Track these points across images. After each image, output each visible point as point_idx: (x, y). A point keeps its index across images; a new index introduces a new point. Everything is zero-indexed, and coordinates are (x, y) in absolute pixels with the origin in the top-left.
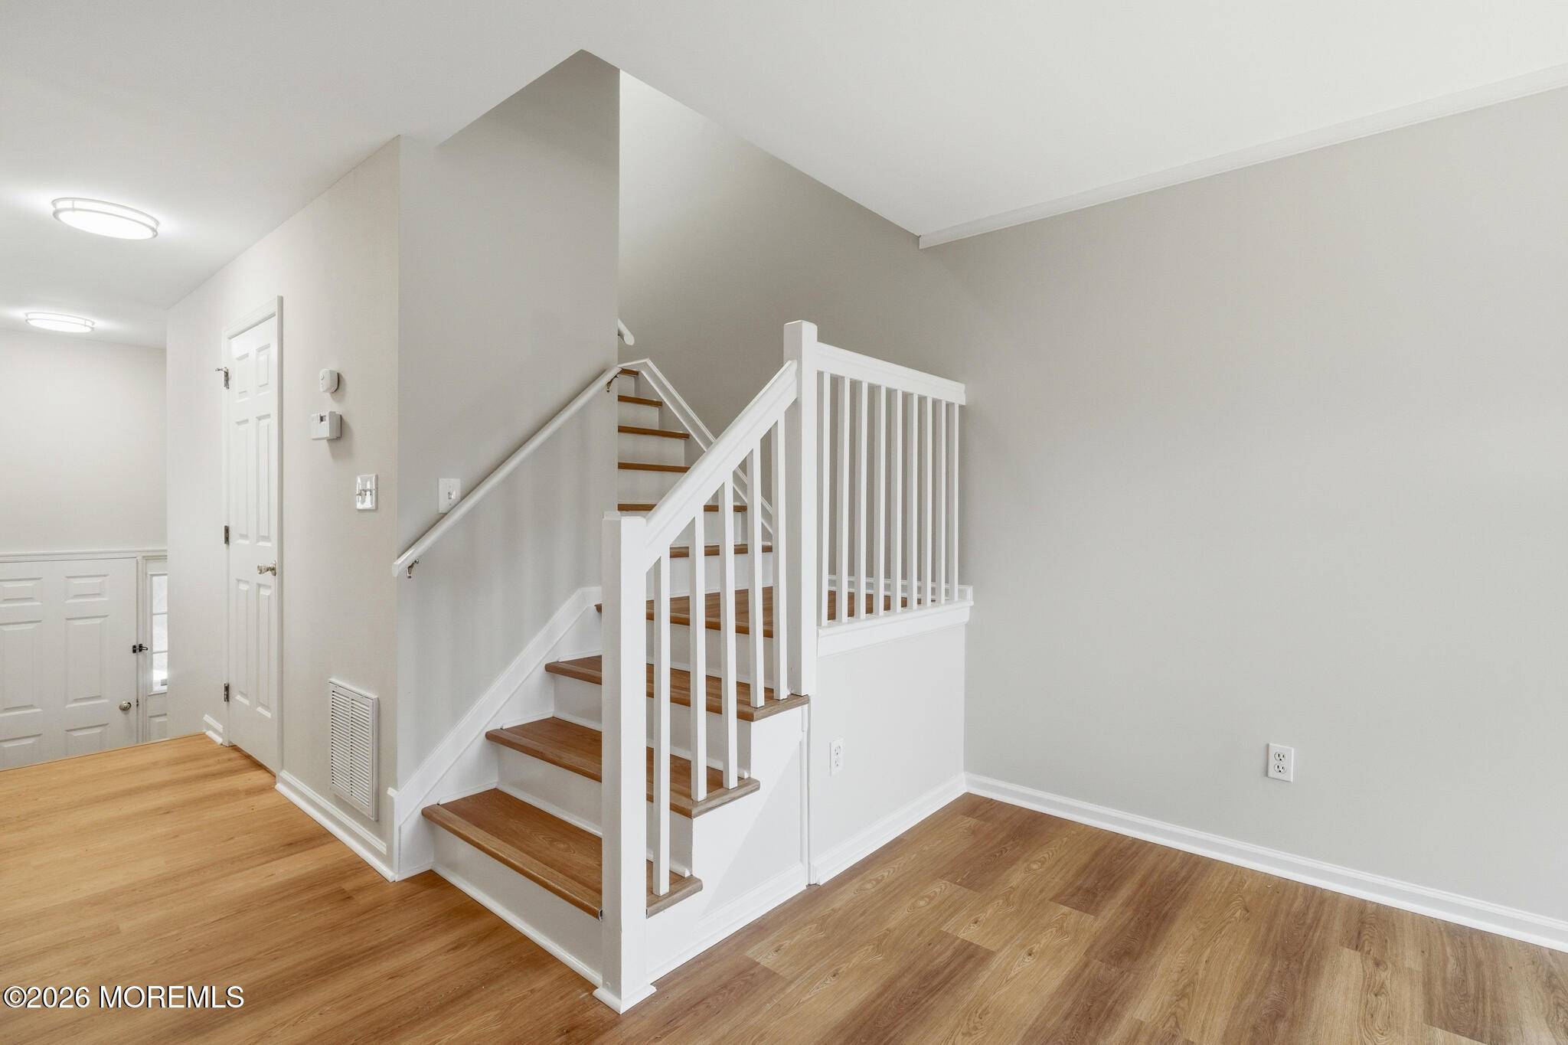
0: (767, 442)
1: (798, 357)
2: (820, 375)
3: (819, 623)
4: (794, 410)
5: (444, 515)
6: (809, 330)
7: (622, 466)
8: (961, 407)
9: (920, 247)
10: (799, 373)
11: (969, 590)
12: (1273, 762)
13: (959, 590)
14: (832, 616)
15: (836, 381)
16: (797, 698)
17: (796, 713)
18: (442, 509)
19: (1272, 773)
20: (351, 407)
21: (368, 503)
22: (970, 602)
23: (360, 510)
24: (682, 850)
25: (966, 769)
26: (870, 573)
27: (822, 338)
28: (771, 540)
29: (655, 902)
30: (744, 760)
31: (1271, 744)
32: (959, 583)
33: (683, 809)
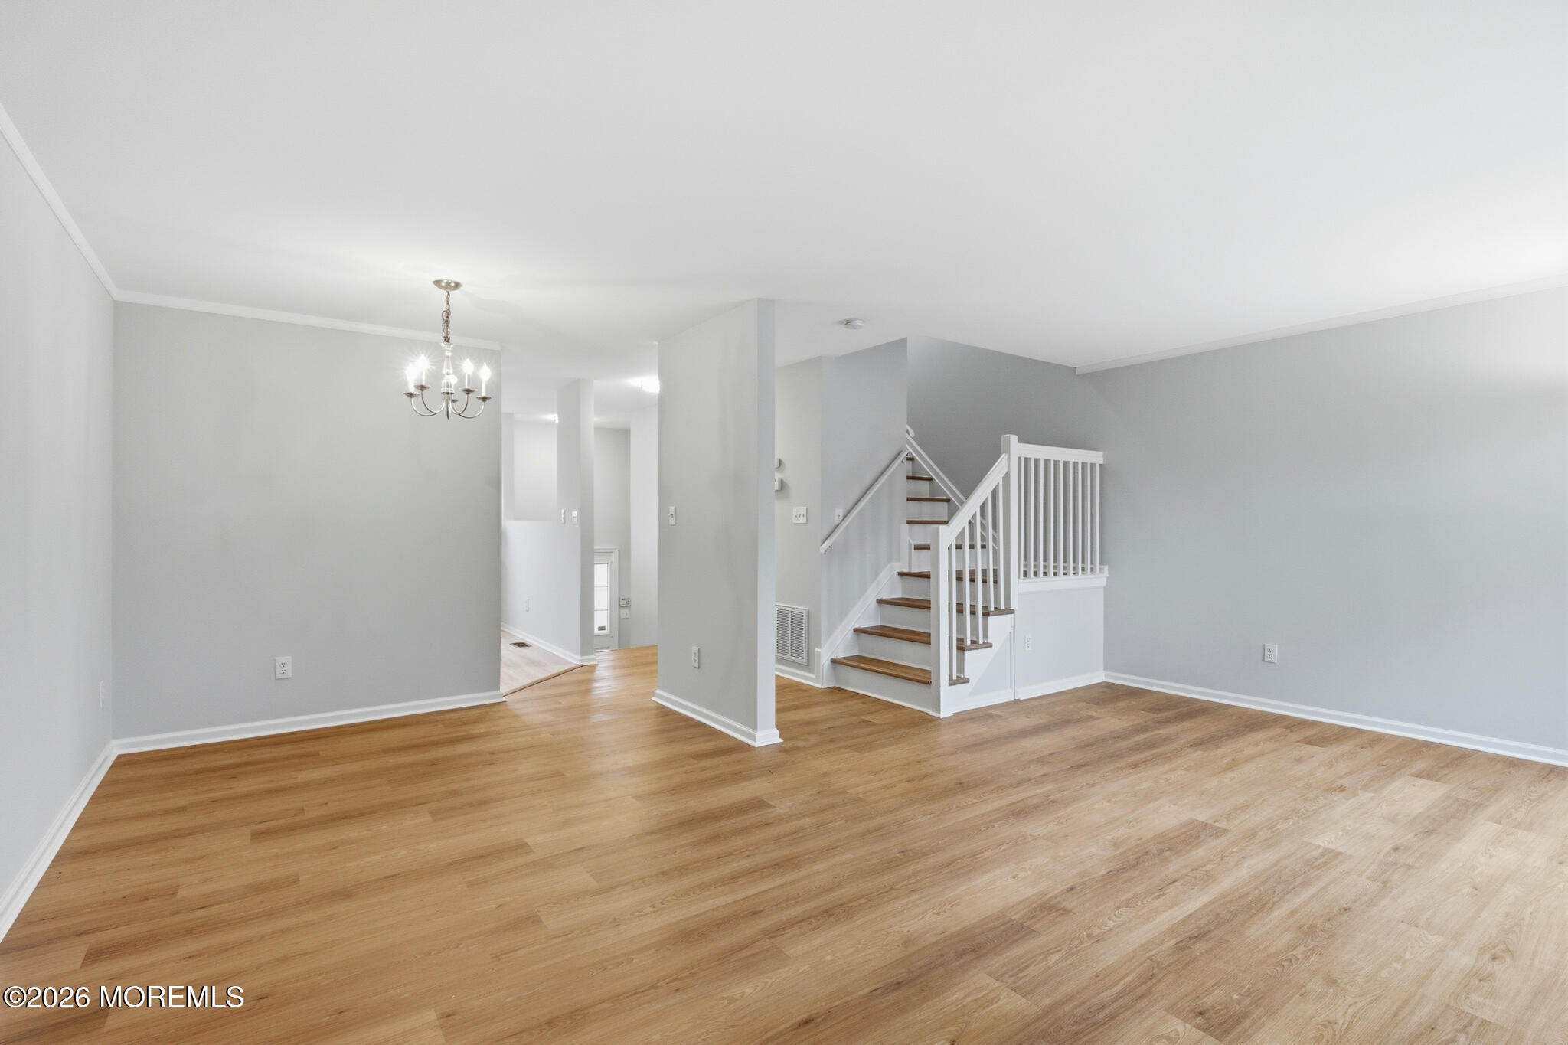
0: (995, 493)
1: (1008, 451)
2: (1019, 458)
3: (1019, 578)
4: (1006, 478)
5: (838, 526)
6: (1014, 438)
7: (909, 499)
8: (1100, 465)
9: (1077, 373)
10: (1009, 458)
11: (1106, 568)
12: (1267, 653)
13: (1100, 569)
14: (1026, 574)
15: (1027, 460)
16: (1009, 611)
17: (1008, 617)
18: (837, 523)
19: (1266, 659)
20: (787, 475)
21: (802, 520)
22: (1106, 574)
23: (795, 524)
24: (961, 669)
25: (1104, 670)
26: (1046, 559)
27: (1020, 441)
28: (985, 541)
29: (952, 683)
30: (985, 636)
31: (1266, 644)
32: (1100, 564)
33: (962, 649)
